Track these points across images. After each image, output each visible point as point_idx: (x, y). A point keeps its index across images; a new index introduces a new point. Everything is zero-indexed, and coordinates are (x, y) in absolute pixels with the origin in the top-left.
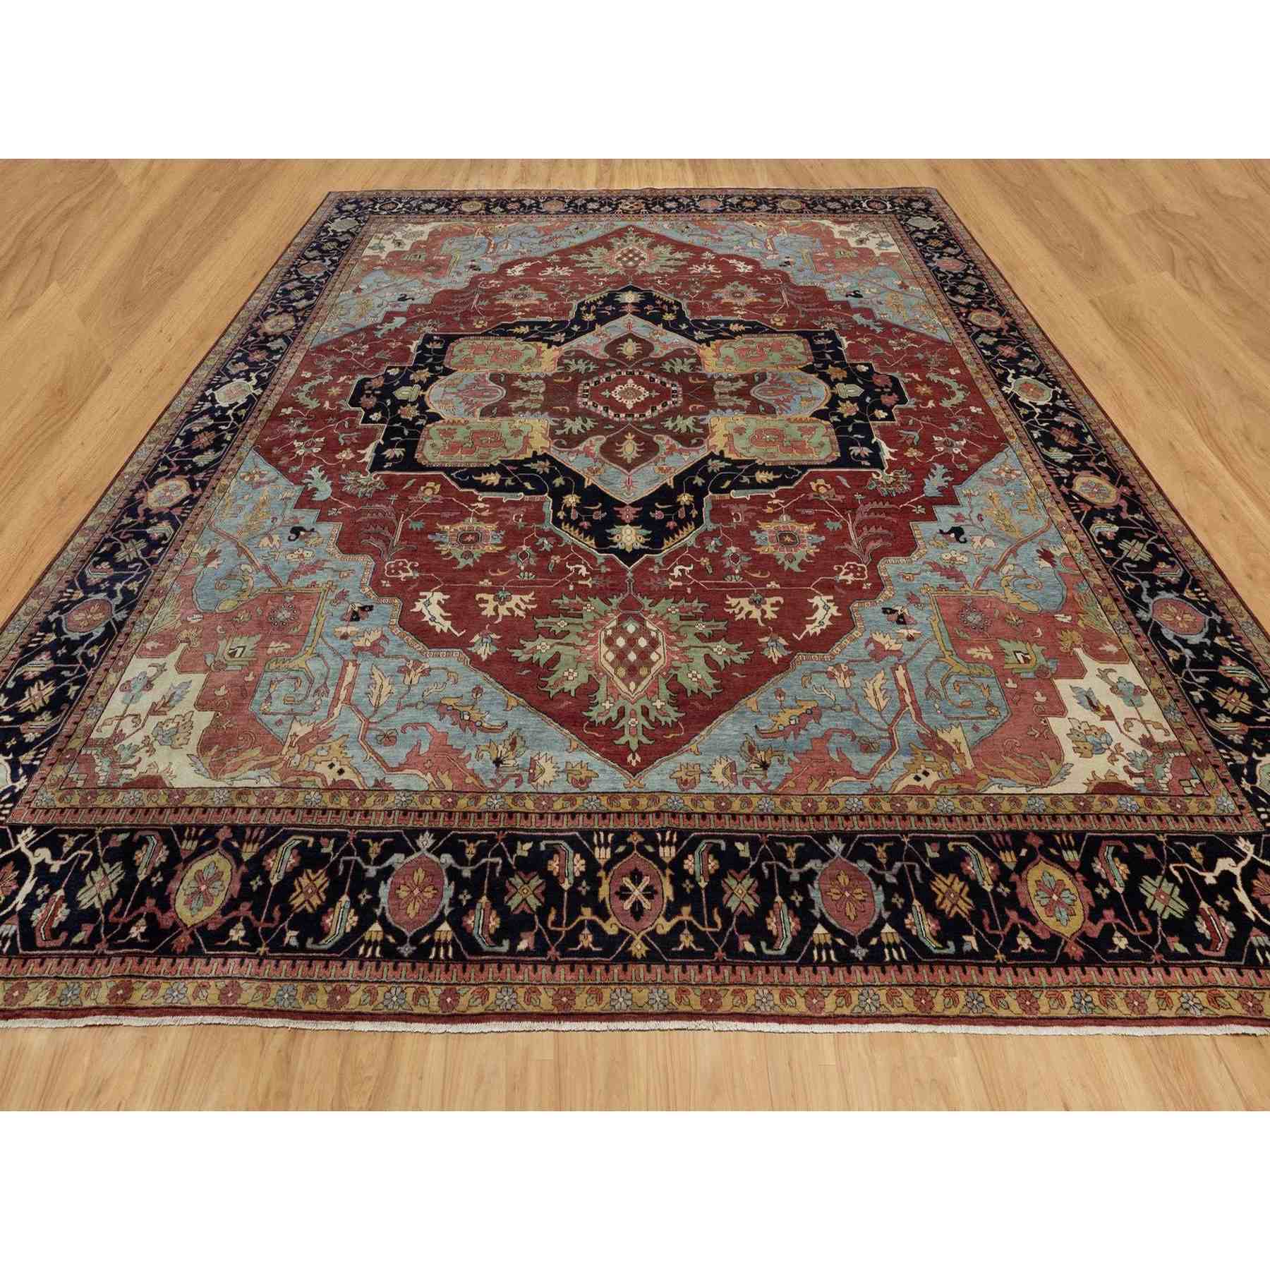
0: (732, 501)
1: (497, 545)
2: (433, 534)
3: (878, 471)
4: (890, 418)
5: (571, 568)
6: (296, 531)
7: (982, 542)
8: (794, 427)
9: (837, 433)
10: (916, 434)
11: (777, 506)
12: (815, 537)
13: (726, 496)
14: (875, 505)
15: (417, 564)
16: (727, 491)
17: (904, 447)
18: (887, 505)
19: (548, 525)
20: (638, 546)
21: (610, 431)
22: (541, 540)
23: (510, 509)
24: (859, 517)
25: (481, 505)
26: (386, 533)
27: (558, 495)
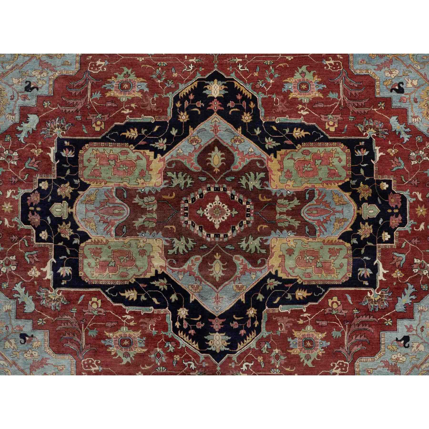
0: (280, 314)
1: (142, 348)
2: (104, 339)
3: (372, 290)
4: (391, 241)
5: (186, 364)
6: (23, 336)
7: (418, 347)
8: (326, 248)
9: (353, 255)
10: (403, 256)
11: (306, 318)
12: (324, 342)
13: (276, 310)
14: (364, 318)
15: (99, 362)
16: (277, 306)
17: (392, 269)
18: (371, 318)
19: (170, 333)
20: (223, 349)
21: (204, 251)
22: (167, 344)
23: (146, 320)
24: (353, 328)
25: (129, 317)
26: (76, 338)
27: (174, 308)
